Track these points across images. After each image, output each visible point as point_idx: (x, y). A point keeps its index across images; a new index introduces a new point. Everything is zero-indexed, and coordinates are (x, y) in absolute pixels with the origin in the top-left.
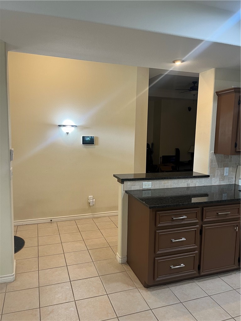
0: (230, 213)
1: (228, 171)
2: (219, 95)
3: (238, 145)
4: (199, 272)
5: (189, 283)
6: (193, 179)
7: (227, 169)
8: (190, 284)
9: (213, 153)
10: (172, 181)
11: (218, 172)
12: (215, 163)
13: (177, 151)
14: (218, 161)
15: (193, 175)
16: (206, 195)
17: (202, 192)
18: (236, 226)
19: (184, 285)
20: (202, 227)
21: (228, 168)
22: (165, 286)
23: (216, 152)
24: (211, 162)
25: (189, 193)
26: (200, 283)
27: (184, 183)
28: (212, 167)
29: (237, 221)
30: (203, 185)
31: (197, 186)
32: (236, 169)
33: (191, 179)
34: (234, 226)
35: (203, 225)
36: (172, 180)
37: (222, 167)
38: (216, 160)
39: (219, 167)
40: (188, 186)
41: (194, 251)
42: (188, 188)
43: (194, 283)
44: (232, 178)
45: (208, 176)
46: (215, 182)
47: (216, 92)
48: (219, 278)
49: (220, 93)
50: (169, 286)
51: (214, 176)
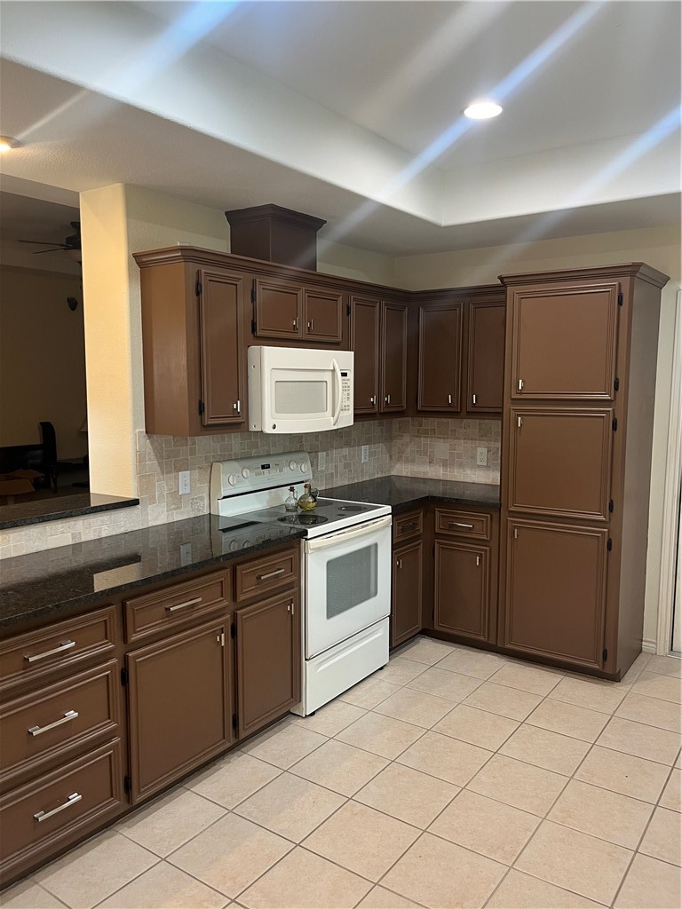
0: (200, 599)
1: (188, 482)
2: (144, 263)
3: (206, 405)
4: (129, 798)
5: (100, 842)
6: (92, 516)
7: (184, 476)
8: (106, 843)
9: (142, 432)
10: (23, 533)
11: (162, 486)
12: (152, 463)
13: (47, 429)
14: (159, 454)
15: (92, 505)
16: (134, 559)
17: (123, 551)
18: (220, 631)
19: (88, 855)
20: (126, 659)
21: (188, 472)
22: (26, 883)
23: (150, 430)
24: (141, 458)
25: (80, 561)
26: (135, 827)
27: (62, 532)
28: (143, 477)
29: (220, 617)
30: (122, 530)
31: (103, 535)
32: (209, 472)
33: (83, 517)
34: (214, 634)
35: (130, 655)
36: (18, 529)
37: (170, 472)
38: (152, 454)
39: (163, 473)
40: (77, 541)
41: (109, 741)
42: (76, 547)
43: (118, 837)
44: (202, 499)
45: (135, 502)
46: (156, 515)
47: (136, 256)
48: (188, 792)
49: (144, 260)
50: (36, 877)
51: (152, 500)
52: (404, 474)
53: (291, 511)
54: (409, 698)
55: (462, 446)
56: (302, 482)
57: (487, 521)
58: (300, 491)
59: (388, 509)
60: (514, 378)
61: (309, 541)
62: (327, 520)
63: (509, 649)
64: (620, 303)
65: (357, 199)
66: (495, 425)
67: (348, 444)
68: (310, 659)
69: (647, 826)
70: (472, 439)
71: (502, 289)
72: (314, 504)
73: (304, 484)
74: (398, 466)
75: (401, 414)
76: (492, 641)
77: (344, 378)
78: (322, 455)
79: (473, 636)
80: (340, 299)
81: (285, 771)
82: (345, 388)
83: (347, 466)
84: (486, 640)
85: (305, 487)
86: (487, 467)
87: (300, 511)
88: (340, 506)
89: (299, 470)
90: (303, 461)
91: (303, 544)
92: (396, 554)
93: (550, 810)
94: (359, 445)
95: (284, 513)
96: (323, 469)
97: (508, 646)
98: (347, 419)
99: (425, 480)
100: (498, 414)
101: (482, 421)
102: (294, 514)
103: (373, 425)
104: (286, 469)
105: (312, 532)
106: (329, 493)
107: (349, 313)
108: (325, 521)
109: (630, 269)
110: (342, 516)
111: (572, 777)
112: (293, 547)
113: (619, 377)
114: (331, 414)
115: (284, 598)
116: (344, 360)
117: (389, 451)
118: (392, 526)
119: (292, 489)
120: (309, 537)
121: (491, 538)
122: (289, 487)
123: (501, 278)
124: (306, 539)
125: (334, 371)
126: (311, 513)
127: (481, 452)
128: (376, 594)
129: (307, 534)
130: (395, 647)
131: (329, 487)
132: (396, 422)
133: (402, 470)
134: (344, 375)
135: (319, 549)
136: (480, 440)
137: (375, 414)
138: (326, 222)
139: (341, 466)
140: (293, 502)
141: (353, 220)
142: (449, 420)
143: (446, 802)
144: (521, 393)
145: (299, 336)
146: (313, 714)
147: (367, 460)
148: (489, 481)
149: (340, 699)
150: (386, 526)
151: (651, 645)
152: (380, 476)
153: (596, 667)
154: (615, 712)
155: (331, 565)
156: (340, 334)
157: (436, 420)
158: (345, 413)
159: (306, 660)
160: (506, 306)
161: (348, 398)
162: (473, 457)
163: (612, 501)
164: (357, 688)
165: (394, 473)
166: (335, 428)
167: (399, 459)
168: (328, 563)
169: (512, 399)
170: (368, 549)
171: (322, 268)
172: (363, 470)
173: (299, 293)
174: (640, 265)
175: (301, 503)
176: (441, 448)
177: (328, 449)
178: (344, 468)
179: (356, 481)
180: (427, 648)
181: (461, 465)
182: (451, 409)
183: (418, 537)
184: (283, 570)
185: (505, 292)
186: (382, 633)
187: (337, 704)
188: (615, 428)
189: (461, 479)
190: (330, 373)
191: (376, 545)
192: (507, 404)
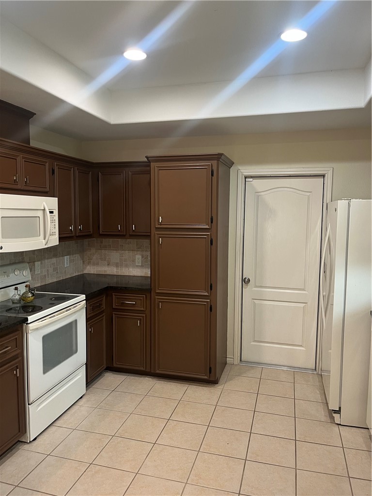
52: (92, 273)
53: (16, 303)
54: (99, 415)
55: (127, 254)
56: (24, 282)
57: (144, 300)
58: (22, 289)
59: (83, 297)
60: (157, 216)
61: (29, 325)
62: (42, 308)
63: (157, 373)
64: (212, 175)
65: (58, 101)
66: (146, 242)
67: (55, 256)
68: (32, 404)
69: (243, 475)
70: (132, 250)
71: (148, 164)
72: (33, 298)
73: (25, 284)
74: (88, 267)
75: (89, 236)
76: (148, 370)
77: (51, 214)
78: (37, 264)
79: (137, 368)
80: (47, 165)
81: (16, 486)
82: (52, 221)
83: (55, 269)
84: (144, 369)
85: (26, 286)
86: (142, 266)
87: (22, 302)
88: (51, 297)
89: (22, 275)
90: (24, 269)
91: (24, 327)
92: (89, 324)
93: (189, 476)
94: (63, 256)
95: (10, 304)
96: (39, 272)
97: (158, 372)
98: (54, 241)
99: (105, 276)
100: (148, 236)
101: (138, 240)
102: (18, 305)
103: (72, 243)
104: (12, 275)
105: (31, 318)
106: (43, 288)
107: (53, 173)
108: (41, 309)
109: (216, 156)
110: (53, 305)
111: (199, 451)
112: (17, 330)
113: (213, 215)
114: (43, 238)
115: (11, 366)
116: (52, 203)
117: (82, 258)
118: (86, 308)
119: (16, 289)
120: (29, 322)
121: (146, 309)
122: (14, 287)
123: (147, 157)
124: (27, 324)
125: (44, 210)
126: (30, 304)
127: (138, 257)
128: (76, 351)
129: (28, 320)
130: (90, 381)
131: (43, 284)
132: (86, 241)
133: (91, 270)
134: (51, 212)
135: (37, 329)
136: (137, 251)
137: (72, 237)
138: (35, 114)
139: (51, 270)
140: (17, 297)
141: (55, 114)
142: (119, 240)
143: (127, 486)
144: (161, 225)
145: (19, 187)
146: (35, 439)
147: (68, 265)
148: (143, 274)
149: (54, 424)
150: (83, 308)
151: (231, 359)
152: (76, 274)
153: (206, 377)
154: (217, 403)
155: (46, 339)
156: (48, 186)
157: (111, 240)
158: (53, 237)
159: (29, 404)
160: (150, 174)
161: (55, 227)
162: (134, 261)
163: (211, 284)
164: (65, 414)
165: (86, 272)
166: (46, 247)
167: (89, 263)
168: (44, 338)
169: (156, 228)
170: (70, 324)
171: (33, 144)
172: (66, 271)
173: (18, 159)
174: (222, 154)
175: (23, 298)
176: (115, 256)
177: (42, 260)
178: (54, 271)
179: (62, 279)
180: (110, 379)
181: (127, 266)
182: (121, 234)
183: (102, 312)
184: (10, 347)
185: (149, 166)
186: (82, 374)
187: (53, 429)
188: (212, 244)
189: (127, 274)
190: (42, 212)
191: (76, 321)
192: (153, 231)
